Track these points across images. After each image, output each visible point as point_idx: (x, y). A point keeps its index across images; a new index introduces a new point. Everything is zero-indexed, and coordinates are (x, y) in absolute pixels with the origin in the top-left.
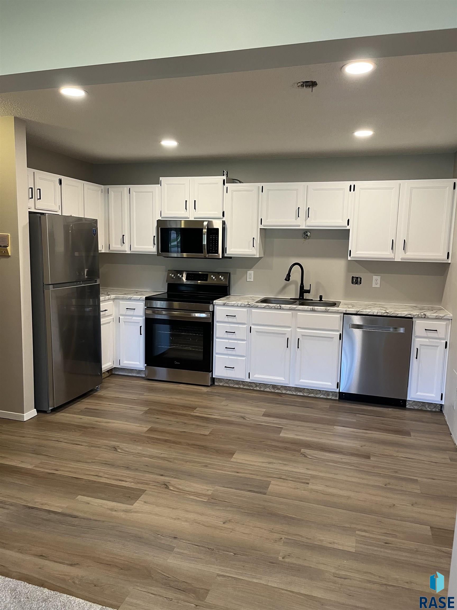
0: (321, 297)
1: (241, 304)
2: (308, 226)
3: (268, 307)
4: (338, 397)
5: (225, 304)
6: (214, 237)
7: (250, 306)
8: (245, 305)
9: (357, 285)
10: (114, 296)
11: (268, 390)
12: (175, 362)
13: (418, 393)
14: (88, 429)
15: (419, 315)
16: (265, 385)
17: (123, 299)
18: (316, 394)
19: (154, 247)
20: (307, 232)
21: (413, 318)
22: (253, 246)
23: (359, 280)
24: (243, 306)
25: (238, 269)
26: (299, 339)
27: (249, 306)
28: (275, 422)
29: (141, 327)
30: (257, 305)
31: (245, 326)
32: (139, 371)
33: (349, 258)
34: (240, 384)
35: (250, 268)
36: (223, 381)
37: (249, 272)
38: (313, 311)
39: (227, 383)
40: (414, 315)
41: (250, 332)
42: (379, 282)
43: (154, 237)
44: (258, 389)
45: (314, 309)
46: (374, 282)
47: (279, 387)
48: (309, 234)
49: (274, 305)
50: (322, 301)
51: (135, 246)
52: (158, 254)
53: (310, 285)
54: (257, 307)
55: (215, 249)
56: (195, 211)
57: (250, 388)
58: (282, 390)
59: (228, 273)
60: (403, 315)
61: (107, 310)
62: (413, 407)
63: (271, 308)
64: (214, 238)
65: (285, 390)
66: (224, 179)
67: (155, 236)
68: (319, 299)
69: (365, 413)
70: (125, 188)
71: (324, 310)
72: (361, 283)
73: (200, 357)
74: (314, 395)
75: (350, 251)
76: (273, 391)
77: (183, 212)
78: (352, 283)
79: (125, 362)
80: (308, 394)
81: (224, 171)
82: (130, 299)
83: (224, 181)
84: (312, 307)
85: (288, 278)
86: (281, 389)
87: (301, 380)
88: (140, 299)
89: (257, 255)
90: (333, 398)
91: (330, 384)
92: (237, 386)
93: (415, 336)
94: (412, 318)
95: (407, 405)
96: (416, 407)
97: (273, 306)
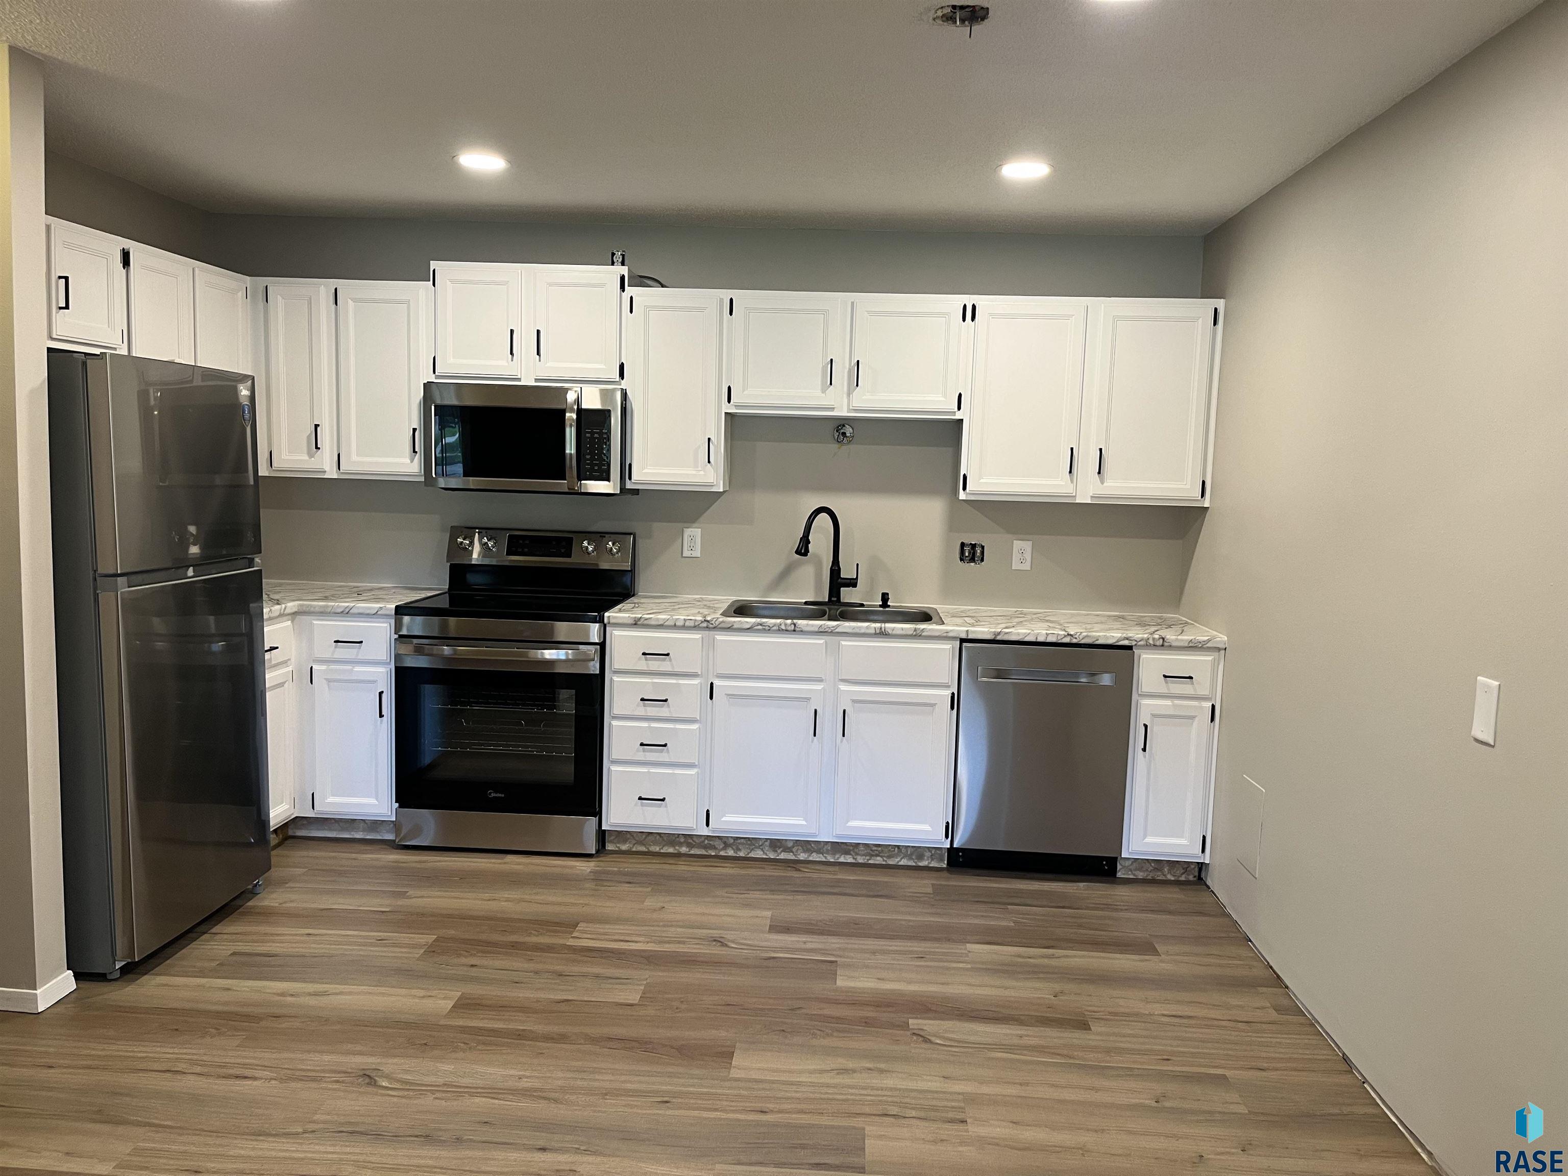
0: (885, 597)
1: (685, 620)
2: (856, 411)
3: (760, 627)
4: (946, 862)
5: (639, 623)
6: (597, 433)
7: (711, 626)
8: (696, 624)
9: (973, 564)
10: (294, 606)
11: (758, 854)
12: (491, 793)
13: (1149, 839)
14: (263, 1023)
15: (1148, 639)
16: (752, 842)
17: (323, 614)
18: (889, 857)
19: (412, 461)
20: (844, 426)
21: (1134, 647)
22: (709, 462)
23: (979, 551)
24: (690, 627)
25: (656, 525)
26: (844, 711)
27: (708, 626)
28: (809, 946)
29: (381, 693)
30: (729, 622)
31: (696, 681)
32: (375, 825)
33: (962, 496)
34: (681, 844)
35: (691, 519)
36: (629, 839)
37: (688, 532)
38: (882, 634)
39: (641, 843)
40: (1136, 641)
41: (711, 697)
42: (1028, 555)
43: (414, 430)
44: (731, 853)
45: (883, 630)
46: (1016, 557)
47: (790, 844)
48: (848, 431)
49: (778, 621)
50: (889, 606)
51: (354, 458)
52: (429, 480)
53: (858, 565)
54: (730, 629)
55: (600, 468)
56: (540, 361)
57: (707, 851)
58: (797, 851)
59: (631, 534)
60: (1110, 642)
61: (277, 648)
62: (1134, 875)
63: (769, 630)
64: (596, 435)
65: (804, 852)
66: (623, 275)
67: (416, 429)
68: (881, 603)
69: (1029, 901)
70: (323, 288)
71: (911, 633)
72: (982, 560)
73: (566, 772)
74: (884, 860)
75: (965, 477)
76: (772, 856)
77: (503, 363)
78: (961, 560)
79: (331, 799)
80: (868, 858)
81: (613, 254)
82: (346, 613)
83: (622, 278)
84: (878, 625)
85: (803, 549)
86: (794, 850)
87: (853, 823)
88: (379, 613)
89: (717, 485)
90: (934, 864)
91: (927, 827)
92: (671, 850)
93: (1140, 693)
94: (1130, 648)
95: (1119, 871)
96: (1141, 875)
97: (775, 625)
